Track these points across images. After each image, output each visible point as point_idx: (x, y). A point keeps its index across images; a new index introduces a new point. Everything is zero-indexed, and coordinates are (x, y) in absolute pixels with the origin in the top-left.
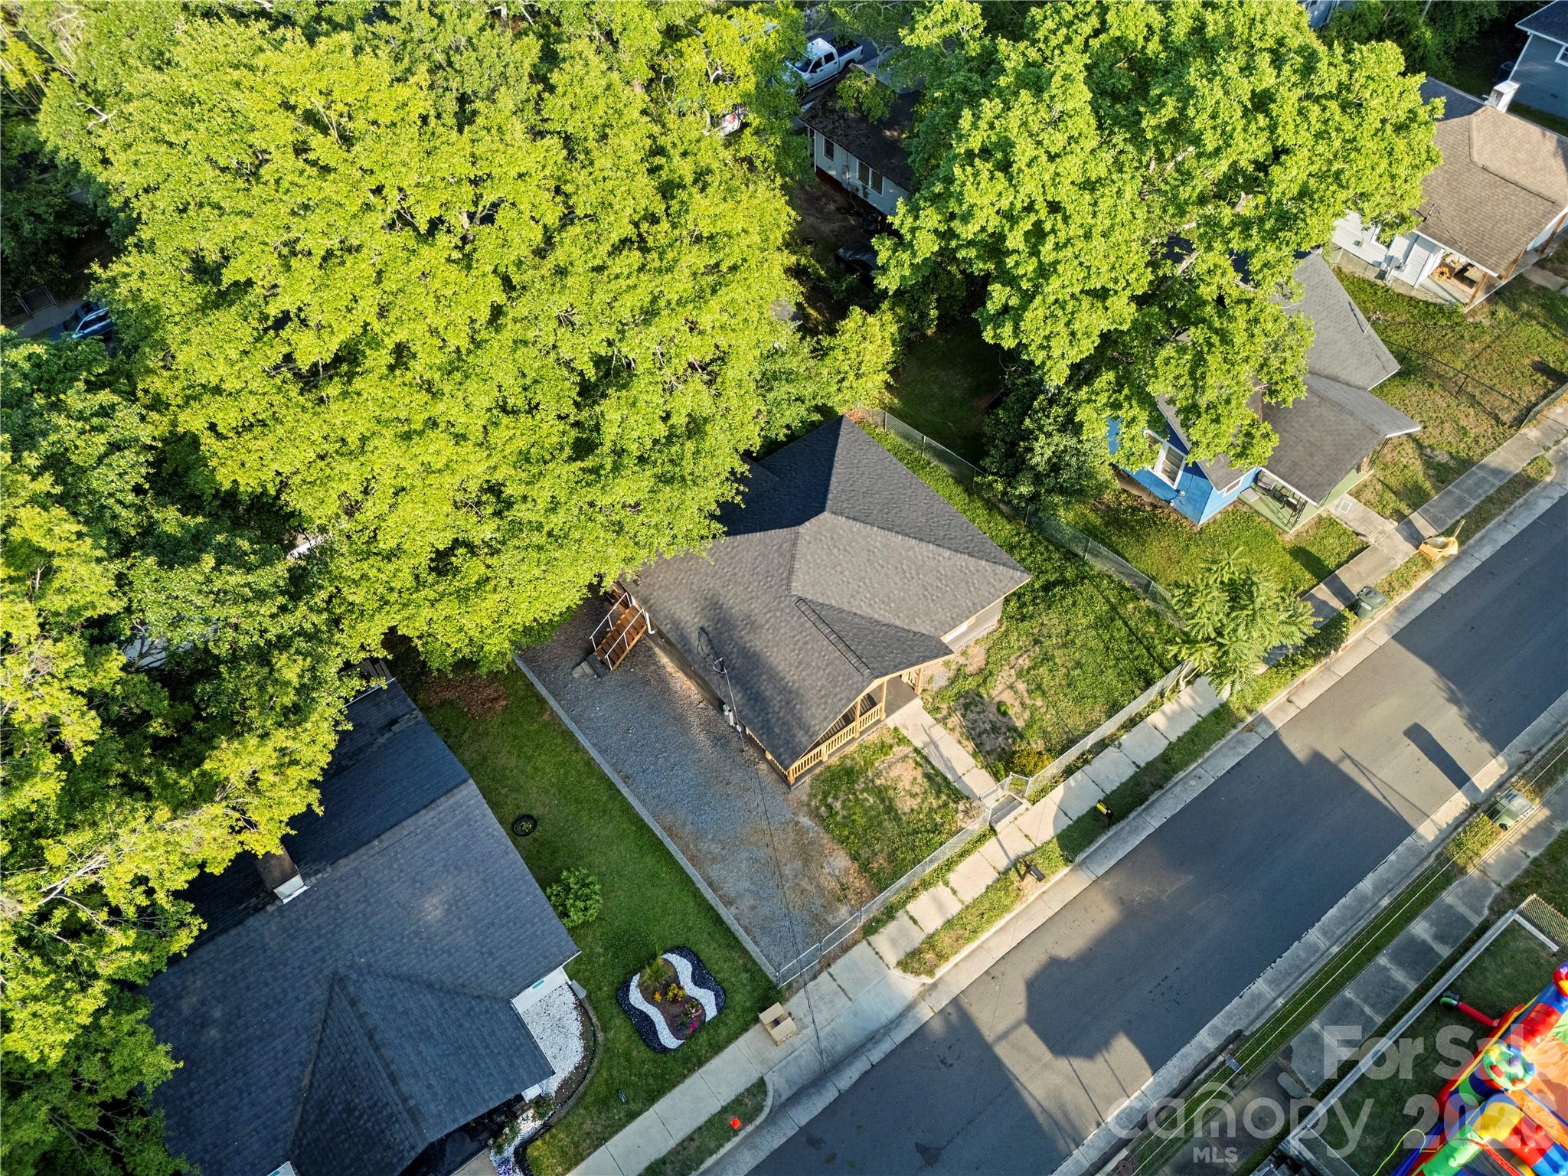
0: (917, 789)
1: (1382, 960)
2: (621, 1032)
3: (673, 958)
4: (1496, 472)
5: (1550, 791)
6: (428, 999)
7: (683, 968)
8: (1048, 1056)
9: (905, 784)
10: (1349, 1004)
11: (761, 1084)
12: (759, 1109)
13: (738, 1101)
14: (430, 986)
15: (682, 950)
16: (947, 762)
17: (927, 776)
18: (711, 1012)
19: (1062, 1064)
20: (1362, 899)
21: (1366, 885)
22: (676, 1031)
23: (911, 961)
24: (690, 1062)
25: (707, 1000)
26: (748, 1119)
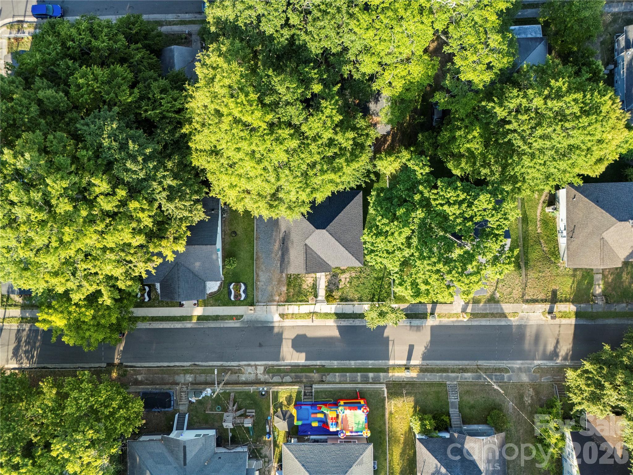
0: (309, 285)
1: (359, 374)
2: (226, 292)
3: (242, 285)
4: (502, 309)
5: (422, 374)
6: (191, 275)
7: (243, 287)
8: (291, 346)
9: (308, 282)
10: (346, 375)
11: (242, 316)
12: (239, 319)
13: (237, 316)
14: (193, 272)
15: (245, 284)
16: (319, 284)
17: (313, 284)
18: (242, 299)
19: (291, 350)
20: (368, 363)
21: (370, 362)
22: (234, 298)
23: (282, 316)
24: (234, 304)
25: (243, 296)
26: (237, 319)
